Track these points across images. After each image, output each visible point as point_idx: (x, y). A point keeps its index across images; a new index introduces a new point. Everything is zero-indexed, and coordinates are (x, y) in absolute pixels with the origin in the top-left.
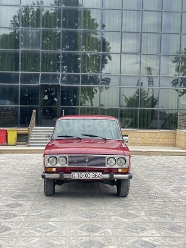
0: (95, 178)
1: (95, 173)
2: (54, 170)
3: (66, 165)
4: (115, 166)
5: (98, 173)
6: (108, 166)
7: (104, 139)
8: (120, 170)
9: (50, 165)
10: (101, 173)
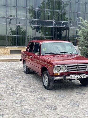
2: (59, 74)
3: (66, 71)
9: (57, 72)
10: (85, 75)
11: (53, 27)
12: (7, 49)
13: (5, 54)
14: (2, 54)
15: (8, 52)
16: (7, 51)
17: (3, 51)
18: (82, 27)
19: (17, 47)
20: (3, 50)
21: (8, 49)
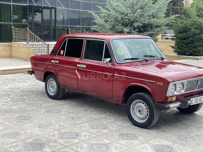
2: (174, 98)
3: (183, 91)
9: (171, 94)
11: (27, 6)
18: (103, 9)
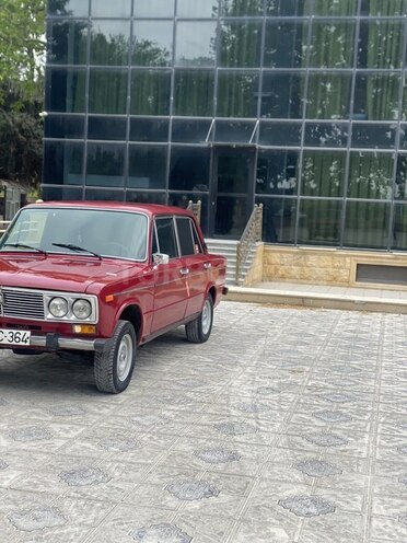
0: (14, 343)
1: (15, 332)
4: (65, 318)
5: (22, 332)
6: (50, 316)
7: (97, 256)
8: (78, 329)
10: (28, 333)
12: (341, 259)
13: (333, 281)
14: (318, 279)
15: (344, 274)
16: (341, 267)
17: (322, 264)
19: (388, 255)
20: (326, 260)
21: (348, 260)
